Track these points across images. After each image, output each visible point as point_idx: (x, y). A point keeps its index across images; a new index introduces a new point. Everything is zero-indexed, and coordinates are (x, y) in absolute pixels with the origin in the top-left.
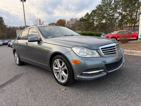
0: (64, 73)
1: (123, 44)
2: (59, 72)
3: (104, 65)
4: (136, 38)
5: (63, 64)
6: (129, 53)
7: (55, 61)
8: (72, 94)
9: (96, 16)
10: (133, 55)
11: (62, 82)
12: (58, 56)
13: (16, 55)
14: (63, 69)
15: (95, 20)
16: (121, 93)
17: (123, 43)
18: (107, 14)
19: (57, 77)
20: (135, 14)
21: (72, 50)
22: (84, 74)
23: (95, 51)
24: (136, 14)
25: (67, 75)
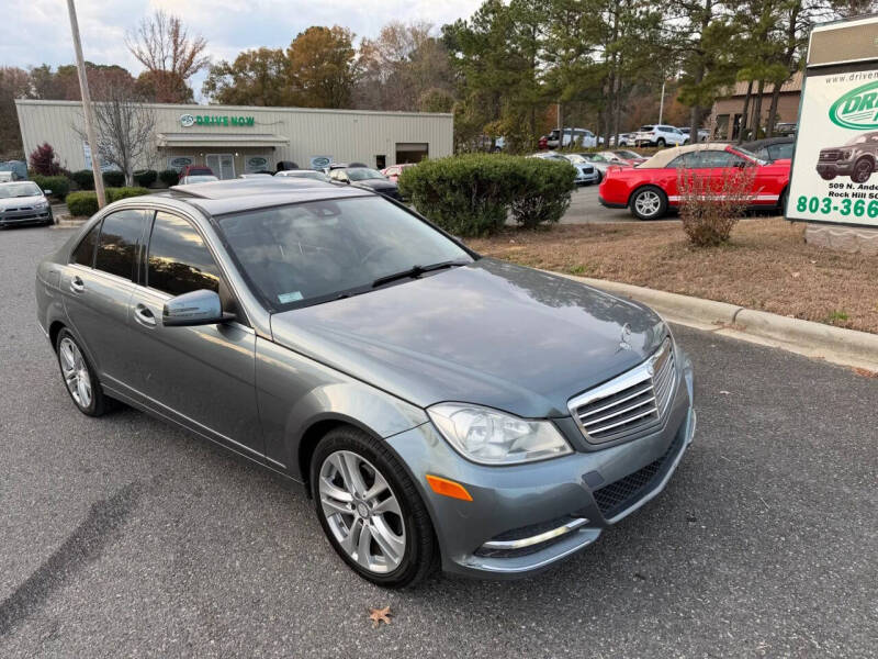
0: (380, 527)
1: (701, 255)
2: (357, 517)
3: (593, 497)
4: (776, 197)
5: (381, 484)
6: (730, 327)
7: (334, 458)
8: (429, 644)
9: (545, 21)
10: (747, 346)
11: (374, 568)
12: (350, 436)
13: (70, 357)
14: (375, 505)
15: (538, 45)
16: (663, 637)
17: (701, 245)
18: (617, 14)
19: (345, 536)
20: (787, 24)
21: (430, 420)
22: (493, 550)
23: (548, 427)
24: (793, 22)
25: (402, 540)
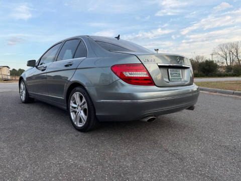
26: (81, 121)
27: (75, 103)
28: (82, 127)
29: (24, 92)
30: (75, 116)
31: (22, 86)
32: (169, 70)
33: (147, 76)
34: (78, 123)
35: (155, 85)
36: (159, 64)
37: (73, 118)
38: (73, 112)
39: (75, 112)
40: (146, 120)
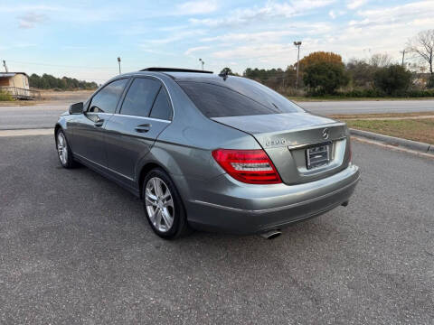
26: (163, 222)
27: (153, 192)
28: (165, 233)
29: (65, 150)
30: (154, 213)
31: (61, 139)
32: (308, 150)
33: (270, 169)
34: (160, 226)
35: (282, 182)
36: (290, 147)
37: (150, 215)
38: (151, 205)
39: (155, 207)
40: (266, 236)
